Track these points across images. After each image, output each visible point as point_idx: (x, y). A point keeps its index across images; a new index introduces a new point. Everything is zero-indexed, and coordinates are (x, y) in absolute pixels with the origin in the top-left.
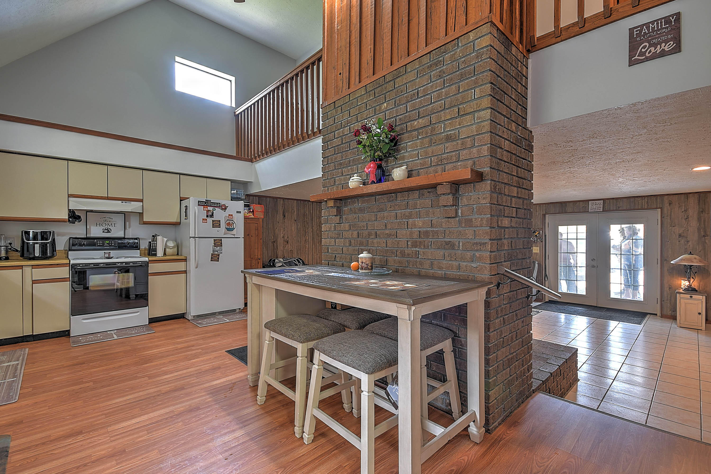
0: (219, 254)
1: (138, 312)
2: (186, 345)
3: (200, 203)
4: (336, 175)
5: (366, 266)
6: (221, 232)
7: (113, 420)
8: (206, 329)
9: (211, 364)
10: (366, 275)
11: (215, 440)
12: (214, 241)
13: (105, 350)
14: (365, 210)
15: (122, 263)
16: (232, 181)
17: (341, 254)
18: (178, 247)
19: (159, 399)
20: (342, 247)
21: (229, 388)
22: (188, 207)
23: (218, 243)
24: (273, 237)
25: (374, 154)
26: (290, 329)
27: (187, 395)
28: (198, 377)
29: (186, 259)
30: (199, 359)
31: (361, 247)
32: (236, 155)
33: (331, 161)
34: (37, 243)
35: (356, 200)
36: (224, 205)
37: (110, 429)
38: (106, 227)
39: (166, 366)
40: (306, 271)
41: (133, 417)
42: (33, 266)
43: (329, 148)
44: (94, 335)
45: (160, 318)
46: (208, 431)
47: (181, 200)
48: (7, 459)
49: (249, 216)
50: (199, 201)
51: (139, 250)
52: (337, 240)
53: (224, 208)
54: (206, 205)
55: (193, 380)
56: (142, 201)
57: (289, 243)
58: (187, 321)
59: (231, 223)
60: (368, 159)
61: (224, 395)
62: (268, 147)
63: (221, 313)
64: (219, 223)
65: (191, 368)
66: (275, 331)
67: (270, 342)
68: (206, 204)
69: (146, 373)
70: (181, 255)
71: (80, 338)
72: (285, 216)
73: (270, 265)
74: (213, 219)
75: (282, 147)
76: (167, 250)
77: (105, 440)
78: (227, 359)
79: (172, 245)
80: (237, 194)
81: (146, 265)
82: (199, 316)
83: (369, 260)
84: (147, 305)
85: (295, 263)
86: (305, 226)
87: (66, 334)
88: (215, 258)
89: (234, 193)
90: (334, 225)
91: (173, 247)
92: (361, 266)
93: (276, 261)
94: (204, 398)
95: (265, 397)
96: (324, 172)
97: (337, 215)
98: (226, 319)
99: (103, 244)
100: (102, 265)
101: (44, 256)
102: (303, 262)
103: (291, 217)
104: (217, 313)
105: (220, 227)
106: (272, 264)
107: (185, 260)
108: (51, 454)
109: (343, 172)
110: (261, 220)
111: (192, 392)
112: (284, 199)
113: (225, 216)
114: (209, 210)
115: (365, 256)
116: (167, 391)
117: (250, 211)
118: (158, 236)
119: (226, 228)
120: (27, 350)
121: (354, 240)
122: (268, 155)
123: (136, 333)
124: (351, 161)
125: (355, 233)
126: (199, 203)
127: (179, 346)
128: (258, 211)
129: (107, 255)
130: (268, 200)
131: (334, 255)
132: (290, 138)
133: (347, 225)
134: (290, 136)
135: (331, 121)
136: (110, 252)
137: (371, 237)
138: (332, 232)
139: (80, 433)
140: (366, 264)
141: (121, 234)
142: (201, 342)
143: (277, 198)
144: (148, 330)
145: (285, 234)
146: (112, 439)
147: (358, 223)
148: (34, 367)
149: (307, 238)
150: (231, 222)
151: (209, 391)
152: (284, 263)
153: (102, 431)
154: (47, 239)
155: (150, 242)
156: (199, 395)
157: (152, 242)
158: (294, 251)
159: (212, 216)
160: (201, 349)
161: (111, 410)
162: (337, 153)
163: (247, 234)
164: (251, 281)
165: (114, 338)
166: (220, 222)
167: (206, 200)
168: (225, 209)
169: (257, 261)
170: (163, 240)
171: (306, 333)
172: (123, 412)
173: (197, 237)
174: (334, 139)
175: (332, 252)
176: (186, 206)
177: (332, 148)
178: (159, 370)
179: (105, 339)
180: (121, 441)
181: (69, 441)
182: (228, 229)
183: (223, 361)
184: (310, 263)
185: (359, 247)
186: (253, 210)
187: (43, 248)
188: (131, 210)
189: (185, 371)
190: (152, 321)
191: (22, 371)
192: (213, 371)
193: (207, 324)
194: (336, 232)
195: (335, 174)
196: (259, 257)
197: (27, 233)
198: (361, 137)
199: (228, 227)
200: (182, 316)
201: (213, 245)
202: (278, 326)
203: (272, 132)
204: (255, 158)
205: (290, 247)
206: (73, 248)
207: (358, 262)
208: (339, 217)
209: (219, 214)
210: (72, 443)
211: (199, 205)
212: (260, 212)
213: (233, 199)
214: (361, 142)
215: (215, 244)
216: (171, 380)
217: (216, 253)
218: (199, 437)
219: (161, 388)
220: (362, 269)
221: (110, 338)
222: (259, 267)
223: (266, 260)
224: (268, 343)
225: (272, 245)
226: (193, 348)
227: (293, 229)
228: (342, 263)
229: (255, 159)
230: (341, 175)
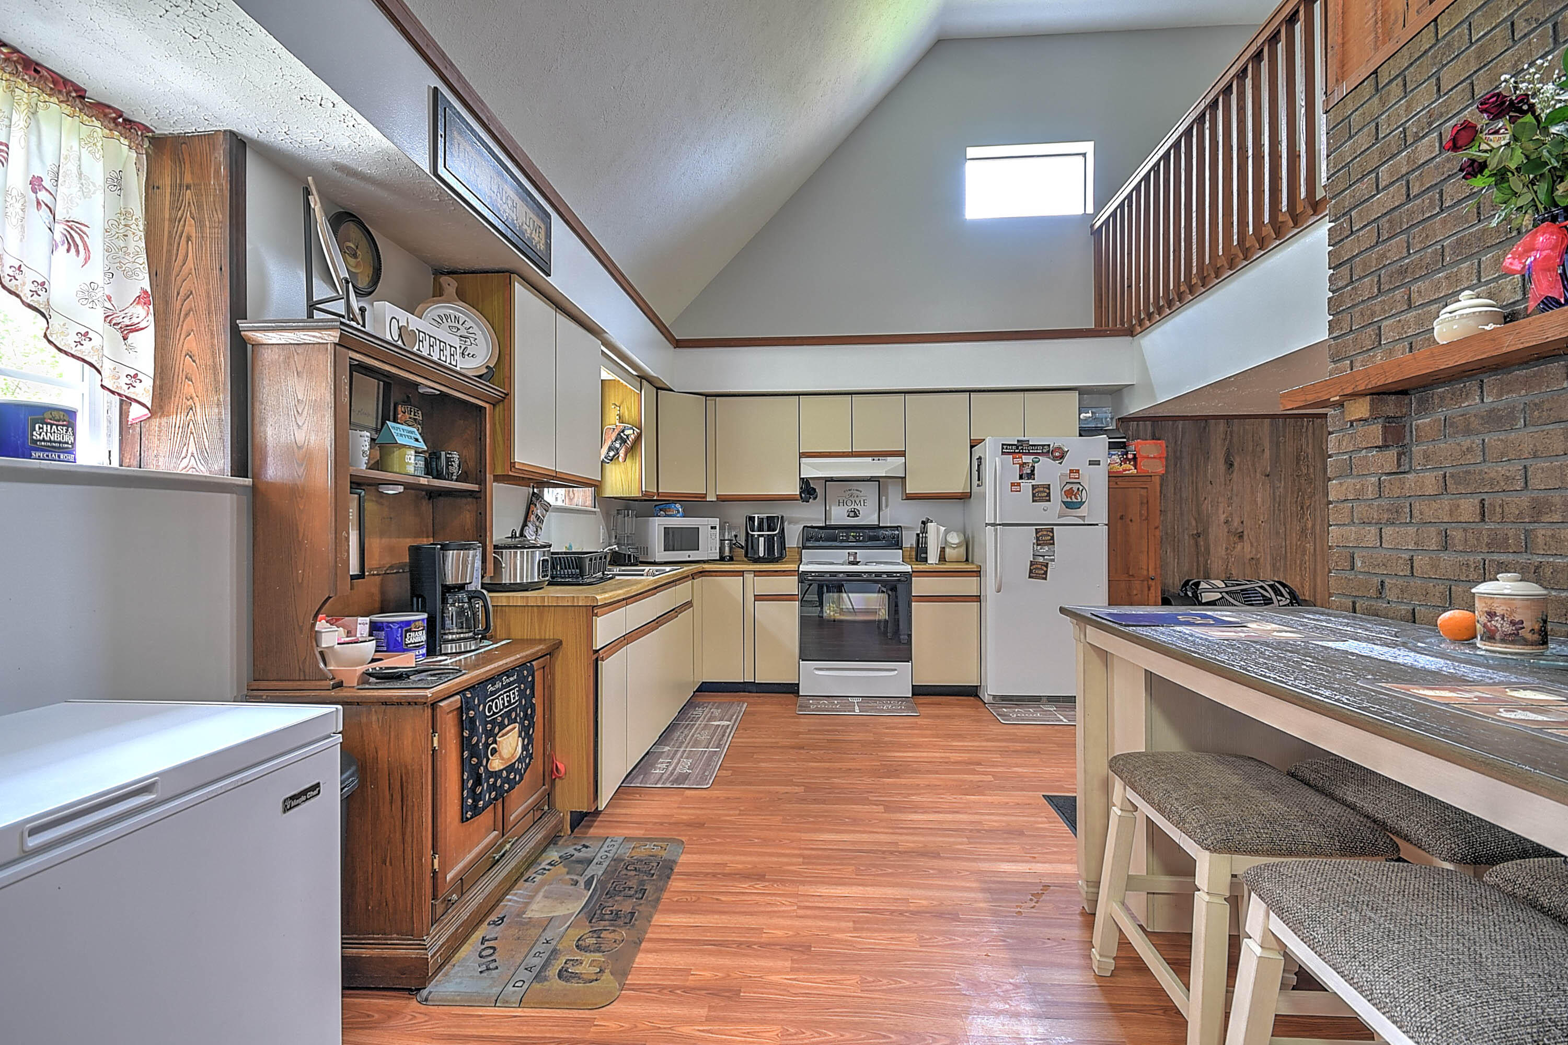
0: (1047, 564)
1: (896, 670)
2: (966, 756)
3: (1006, 449)
4: (1385, 311)
5: (1508, 628)
6: (1050, 512)
7: (810, 873)
8: (1012, 730)
9: (1004, 818)
10: (1504, 665)
11: (970, 1017)
12: (1036, 534)
13: (836, 731)
14: (1515, 419)
15: (870, 573)
16: (1082, 391)
17: (1406, 579)
18: (967, 545)
19: (891, 861)
20: (1412, 553)
21: (1033, 895)
22: (983, 460)
23: (1044, 536)
24: (1194, 523)
25: (1552, 190)
26: (1174, 795)
27: (943, 873)
28: (971, 840)
29: (980, 571)
30: (983, 797)
31: (1495, 557)
32: (1095, 326)
33: (1364, 271)
34: (762, 536)
35: (1473, 385)
36: (1059, 448)
37: (802, 889)
38: (852, 506)
39: (919, 794)
40: (1249, 625)
41: (841, 882)
42: (757, 573)
43: (1354, 229)
44: (831, 700)
45: (933, 688)
46: (962, 985)
47: (972, 447)
48: (667, 883)
49: (1125, 470)
50: (1003, 445)
51: (901, 549)
52: (1388, 531)
53: (1059, 455)
54: (1019, 452)
55: (961, 844)
56: (902, 454)
57: (1245, 538)
58: (981, 703)
59: (1076, 491)
60: (1527, 220)
61: (1017, 906)
62: (1171, 287)
63: (1052, 700)
64: (1048, 491)
65: (962, 813)
66: (1134, 788)
67: (1124, 814)
68: (1017, 449)
69: (883, 797)
70: (973, 563)
71: (811, 702)
72: (1231, 465)
73: (1186, 594)
74: (1034, 482)
75: (1213, 275)
76: (947, 550)
77: (789, 908)
78: (1042, 817)
79: (957, 541)
80: (1094, 418)
81: (907, 578)
82: (1004, 698)
83: (1528, 608)
84: (908, 659)
85: (1263, 596)
86: (1300, 490)
87: (792, 689)
88: (1038, 571)
89: (1086, 419)
90: (1374, 479)
91: (959, 545)
92: (1485, 626)
93: (1203, 585)
94: (972, 895)
95: (1114, 959)
96: (1338, 313)
97: (1388, 446)
98: (1061, 717)
99: (848, 536)
100: (841, 575)
101: (770, 558)
102: (1292, 593)
103: (1253, 465)
104: (1045, 699)
105: (1049, 501)
106: (1190, 594)
107: (978, 573)
108: (717, 899)
109: (1414, 296)
110: (1157, 480)
111: (952, 872)
112: (1228, 418)
113: (1062, 475)
114: (1025, 463)
115: (1506, 592)
116: (907, 850)
117: (1127, 458)
118: (932, 522)
119: (1063, 502)
120: (745, 705)
121: (1465, 530)
122: (1174, 309)
123: (888, 710)
124: (1447, 250)
125: (1468, 508)
126: (1003, 448)
127: (954, 756)
128: (1148, 457)
129: (852, 559)
130: (1180, 426)
131: (1376, 580)
132: (1235, 243)
133: (1430, 481)
134: (1235, 237)
135: (1363, 139)
136: (856, 553)
137: (1546, 518)
138: (1370, 502)
139: (761, 877)
140: (1513, 623)
141: (872, 520)
142: (996, 758)
143: (1207, 418)
144: (908, 708)
145: (1231, 514)
146: (801, 912)
147: (1479, 467)
148: (745, 736)
149: (1310, 525)
150: (1075, 487)
151: (986, 882)
152: (1227, 592)
153: (790, 889)
154: (774, 530)
155: (918, 535)
156: (963, 884)
157: (921, 535)
158: (1262, 560)
159: (1031, 475)
160: (994, 775)
161: (813, 852)
162: (1389, 239)
163: (1119, 514)
164: (1082, 636)
165: (854, 711)
166: (1049, 489)
167: (1018, 441)
168: (1062, 457)
169: (1146, 582)
170: (938, 530)
171: (1225, 823)
172: (829, 864)
173: (1000, 525)
174: (1374, 196)
175: (1366, 569)
176: (980, 458)
177: (1365, 226)
178: (905, 797)
179: (841, 711)
180: (810, 923)
181: (745, 886)
182: (1068, 505)
183: (1033, 819)
184: (1318, 597)
185: (1489, 557)
186: (1135, 455)
187: (770, 541)
188: (886, 472)
189: (950, 817)
190: (919, 691)
191: (730, 738)
192: (1005, 835)
193: (1017, 719)
194: (1384, 502)
195: (1378, 308)
196: (1152, 574)
197: (752, 519)
198: (1484, 147)
199: (1069, 500)
200: (972, 692)
201: (1035, 541)
202: (1143, 775)
203: (1183, 244)
204: (1141, 322)
205: (1247, 548)
206: (808, 544)
207: (1471, 608)
208: (1392, 453)
209: (1047, 471)
210: (747, 891)
211: (1003, 453)
212: (1154, 458)
213: (1083, 432)
214: (1483, 166)
215: (1038, 539)
216: (920, 828)
217: (1041, 559)
218: (942, 990)
219: (901, 838)
220: (1490, 636)
221: (849, 711)
222: (1152, 600)
223: (1175, 583)
224: (1119, 813)
225: (1192, 542)
226: (978, 768)
227: (1259, 500)
228: (1410, 608)
229: (1140, 325)
230: (1406, 307)
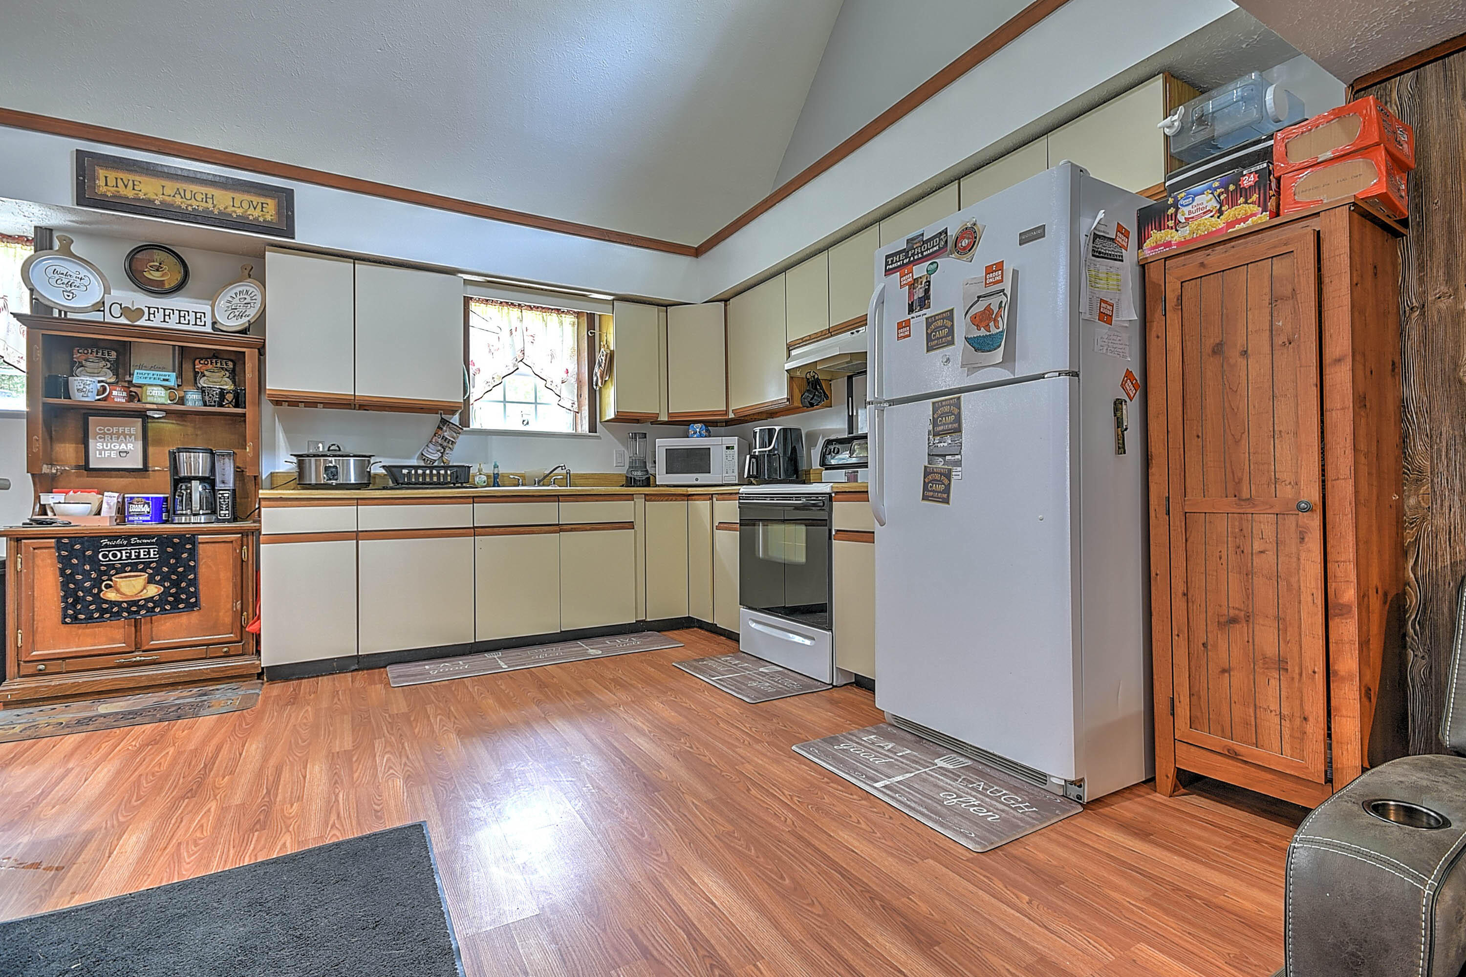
0: (950, 471)
1: (813, 639)
3: (893, 262)
12: (933, 413)
23: (946, 415)
36: (968, 229)
42: (719, 497)
44: (750, 662)
49: (1233, 224)
50: (887, 257)
53: (968, 243)
59: (996, 311)
64: (949, 324)
68: (907, 256)
74: (929, 312)
84: (830, 625)
88: (937, 485)
105: (951, 342)
113: (972, 282)
114: (917, 279)
126: (887, 264)
150: (995, 302)
154: (769, 446)
159: (924, 301)
166: (951, 319)
167: (907, 242)
173: (883, 404)
199: (983, 332)
201: (931, 429)
209: (950, 282)
211: (888, 272)
215: (935, 423)
217: (940, 464)
